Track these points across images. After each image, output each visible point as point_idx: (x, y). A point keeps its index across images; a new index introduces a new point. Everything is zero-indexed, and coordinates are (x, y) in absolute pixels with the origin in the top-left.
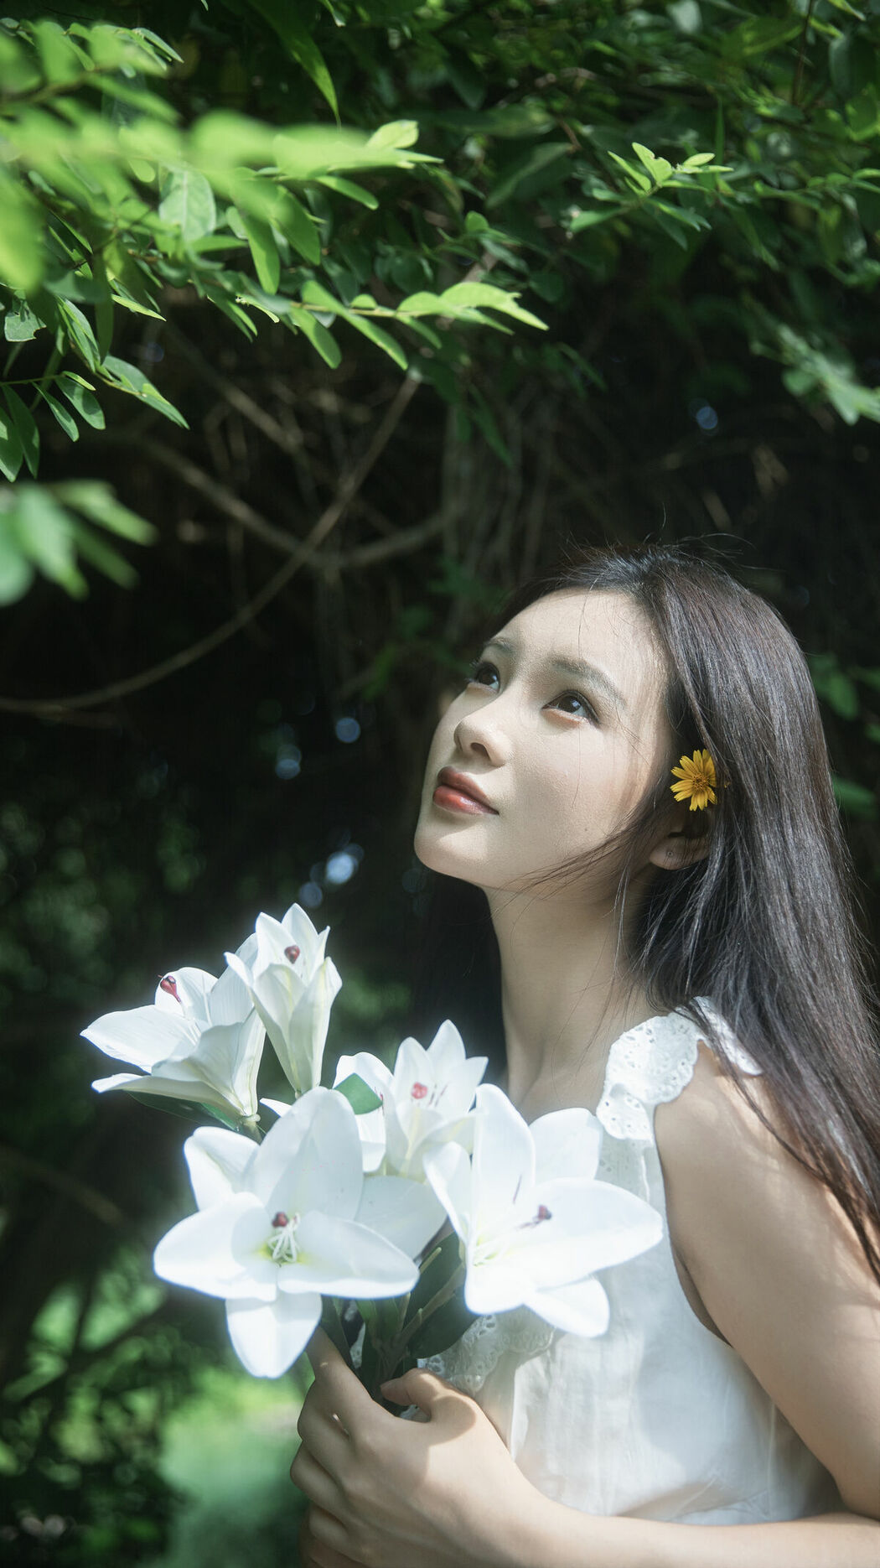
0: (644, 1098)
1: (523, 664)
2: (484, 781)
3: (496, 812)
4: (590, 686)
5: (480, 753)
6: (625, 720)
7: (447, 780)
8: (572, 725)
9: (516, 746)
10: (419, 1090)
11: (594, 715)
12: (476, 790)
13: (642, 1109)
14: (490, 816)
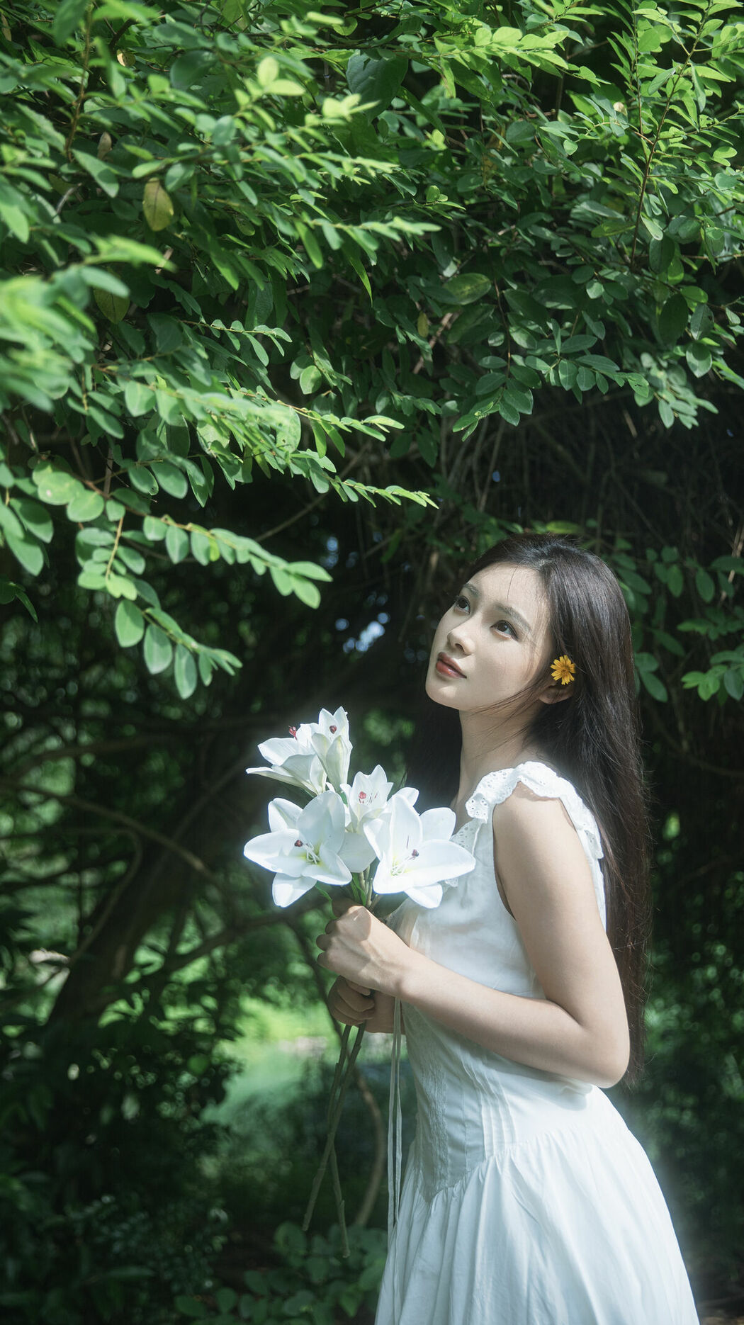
0: (490, 800)
1: (482, 604)
2: (460, 662)
3: (465, 677)
4: (513, 620)
5: (460, 649)
6: (530, 636)
7: (442, 659)
8: (504, 639)
9: (477, 646)
10: (362, 795)
11: (515, 635)
12: (456, 665)
13: (487, 807)
14: (463, 679)
